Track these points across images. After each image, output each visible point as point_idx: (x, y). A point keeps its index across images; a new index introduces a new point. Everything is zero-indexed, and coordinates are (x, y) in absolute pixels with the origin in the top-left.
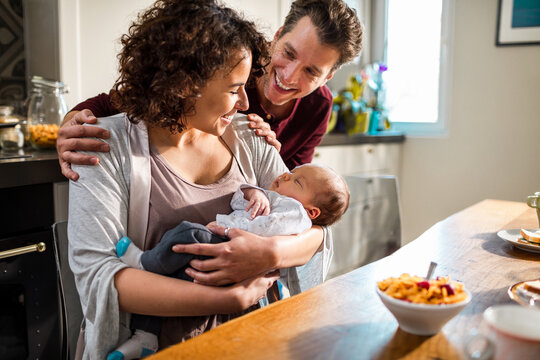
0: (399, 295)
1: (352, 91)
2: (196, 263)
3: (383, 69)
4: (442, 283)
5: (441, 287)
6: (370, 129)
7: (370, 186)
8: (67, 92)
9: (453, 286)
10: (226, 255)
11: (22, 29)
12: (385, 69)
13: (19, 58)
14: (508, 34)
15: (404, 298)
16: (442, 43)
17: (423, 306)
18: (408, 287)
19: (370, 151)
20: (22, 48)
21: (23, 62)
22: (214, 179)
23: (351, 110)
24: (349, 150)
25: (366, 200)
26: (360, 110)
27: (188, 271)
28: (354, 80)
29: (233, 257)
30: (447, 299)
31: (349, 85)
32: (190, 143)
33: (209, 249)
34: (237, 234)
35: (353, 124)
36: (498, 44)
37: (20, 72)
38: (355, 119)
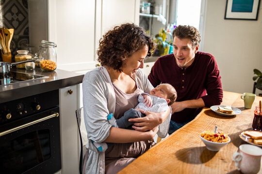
0: (208, 139)
1: (162, 37)
4: (221, 135)
5: (221, 136)
8: (56, 46)
9: (225, 136)
10: (147, 121)
11: (27, 14)
13: (26, 27)
14: (230, 14)
15: (210, 140)
16: (201, 16)
17: (216, 143)
18: (211, 136)
20: (27, 22)
21: (28, 28)
22: (131, 91)
23: (162, 46)
26: (166, 45)
27: (133, 127)
28: (163, 32)
29: (150, 122)
30: (224, 140)
31: (160, 33)
32: (122, 78)
33: (141, 120)
34: (149, 113)
36: (225, 18)
37: (27, 33)
38: (164, 50)
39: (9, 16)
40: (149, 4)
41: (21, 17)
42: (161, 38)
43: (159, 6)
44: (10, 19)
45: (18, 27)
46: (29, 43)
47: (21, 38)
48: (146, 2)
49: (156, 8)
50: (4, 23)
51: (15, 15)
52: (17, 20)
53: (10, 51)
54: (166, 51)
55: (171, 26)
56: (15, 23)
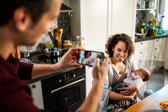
1: (153, 24)
2: (122, 92)
3: (163, 17)
6: (157, 35)
7: (156, 50)
10: (128, 90)
11: (70, 19)
12: (164, 17)
13: (69, 26)
19: (157, 41)
20: (70, 23)
21: (70, 27)
23: (152, 30)
24: (151, 41)
25: (155, 55)
26: (155, 30)
27: (120, 93)
29: (129, 90)
34: (129, 84)
35: (153, 34)
37: (69, 29)
38: (153, 33)
39: (61, 22)
40: (145, 2)
41: (66, 21)
42: (151, 24)
43: (152, 2)
44: (61, 23)
45: (65, 27)
46: (70, 35)
47: (66, 32)
48: (143, 1)
49: (150, 3)
50: (58, 26)
51: (63, 20)
52: (65, 23)
53: (61, 41)
54: (155, 33)
55: (160, 15)
56: (64, 25)
